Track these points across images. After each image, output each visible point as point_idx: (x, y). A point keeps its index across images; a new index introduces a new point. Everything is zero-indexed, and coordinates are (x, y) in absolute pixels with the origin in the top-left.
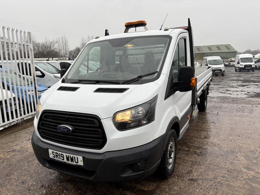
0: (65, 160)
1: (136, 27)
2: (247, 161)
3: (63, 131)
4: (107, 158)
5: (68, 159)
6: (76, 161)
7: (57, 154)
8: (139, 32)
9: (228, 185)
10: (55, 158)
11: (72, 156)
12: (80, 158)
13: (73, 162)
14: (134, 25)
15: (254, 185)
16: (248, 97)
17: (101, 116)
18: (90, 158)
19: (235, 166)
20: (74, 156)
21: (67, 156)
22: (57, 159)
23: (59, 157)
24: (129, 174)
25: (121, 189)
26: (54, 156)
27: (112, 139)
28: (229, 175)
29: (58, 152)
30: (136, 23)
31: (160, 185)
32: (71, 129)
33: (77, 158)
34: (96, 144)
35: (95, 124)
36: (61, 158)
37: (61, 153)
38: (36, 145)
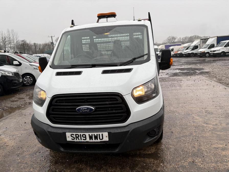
0: (88, 139)
1: (107, 18)
2: (202, 119)
3: (85, 112)
4: (134, 128)
5: (91, 137)
6: (101, 138)
7: (77, 136)
8: (110, 22)
9: (203, 137)
10: (75, 140)
11: (96, 134)
12: (106, 134)
13: (97, 139)
14: (106, 16)
15: (218, 133)
16: (170, 76)
17: (123, 92)
18: (116, 132)
19: (197, 123)
20: (98, 133)
21: (91, 135)
22: (78, 140)
23: (79, 138)
24: (148, 140)
25: (130, 157)
26: (73, 138)
27: (136, 112)
28: (198, 130)
29: (79, 134)
30: (108, 15)
31: (158, 147)
32: (94, 109)
33: (102, 134)
34: (120, 118)
35: (117, 100)
36: (82, 138)
37: (82, 134)
38: (47, 132)
